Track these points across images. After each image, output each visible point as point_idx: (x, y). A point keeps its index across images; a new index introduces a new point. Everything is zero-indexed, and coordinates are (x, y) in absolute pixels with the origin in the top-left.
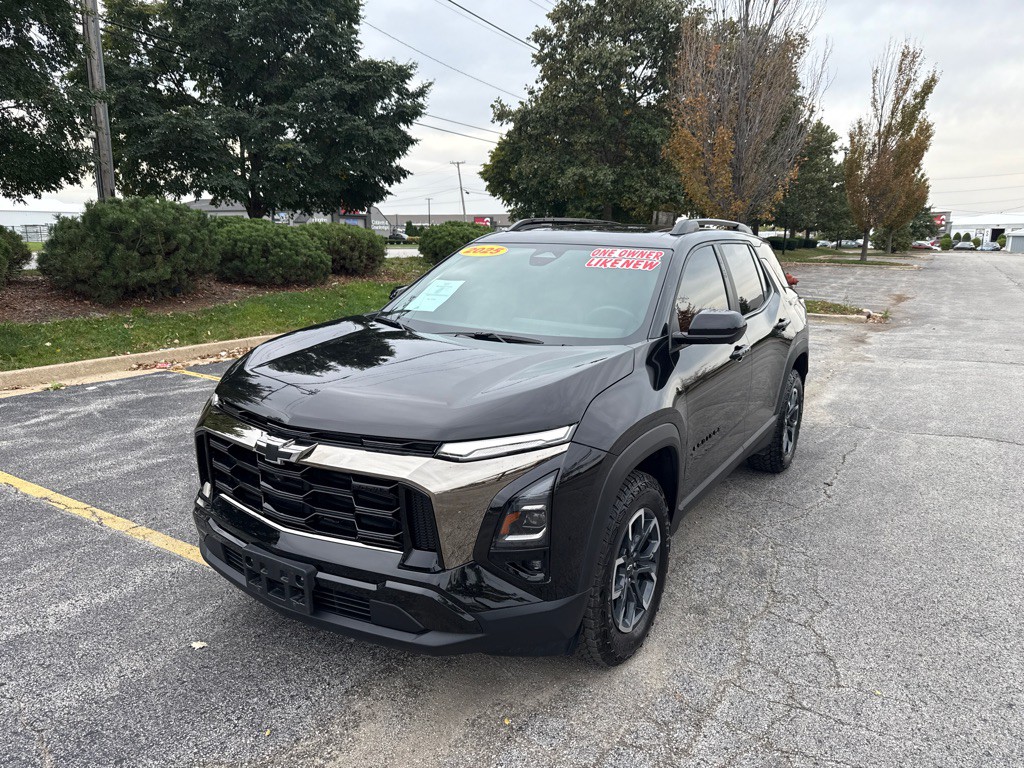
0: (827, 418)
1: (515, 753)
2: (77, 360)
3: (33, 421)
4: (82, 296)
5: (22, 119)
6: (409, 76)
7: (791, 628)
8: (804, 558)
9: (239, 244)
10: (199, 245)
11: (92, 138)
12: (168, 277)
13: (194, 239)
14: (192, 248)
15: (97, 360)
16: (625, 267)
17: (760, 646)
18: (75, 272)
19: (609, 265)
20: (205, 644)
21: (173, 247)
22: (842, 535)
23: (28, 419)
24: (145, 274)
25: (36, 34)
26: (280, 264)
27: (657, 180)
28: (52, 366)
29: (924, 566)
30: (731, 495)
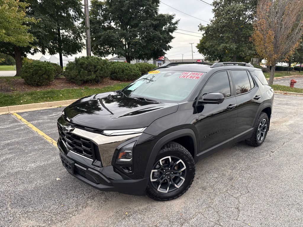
0: (286, 129)
1: (123, 223)
2: (67, 100)
3: (51, 115)
4: (73, 83)
5: (67, 35)
6: (173, 18)
7: (231, 198)
8: (249, 175)
9: (116, 69)
10: (103, 69)
11: (86, 39)
12: (95, 78)
13: (102, 68)
14: (101, 70)
15: (72, 100)
16: (190, 78)
17: (217, 202)
18: (71, 76)
19: (185, 77)
20: (60, 179)
21: (96, 70)
22: (267, 170)
23: (50, 115)
24: (89, 77)
25: (72, 12)
26: (126, 75)
27: (252, 47)
28: (60, 101)
29: (292, 184)
30: (236, 152)
